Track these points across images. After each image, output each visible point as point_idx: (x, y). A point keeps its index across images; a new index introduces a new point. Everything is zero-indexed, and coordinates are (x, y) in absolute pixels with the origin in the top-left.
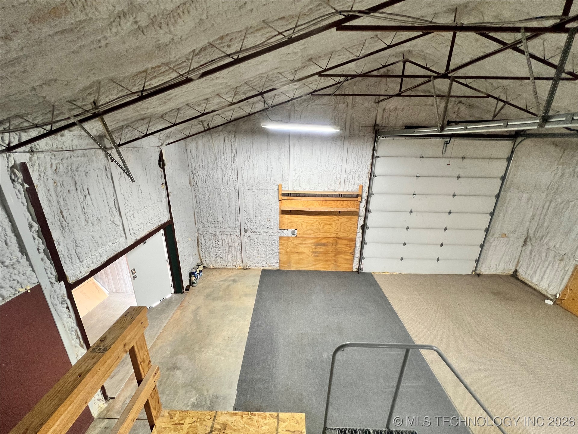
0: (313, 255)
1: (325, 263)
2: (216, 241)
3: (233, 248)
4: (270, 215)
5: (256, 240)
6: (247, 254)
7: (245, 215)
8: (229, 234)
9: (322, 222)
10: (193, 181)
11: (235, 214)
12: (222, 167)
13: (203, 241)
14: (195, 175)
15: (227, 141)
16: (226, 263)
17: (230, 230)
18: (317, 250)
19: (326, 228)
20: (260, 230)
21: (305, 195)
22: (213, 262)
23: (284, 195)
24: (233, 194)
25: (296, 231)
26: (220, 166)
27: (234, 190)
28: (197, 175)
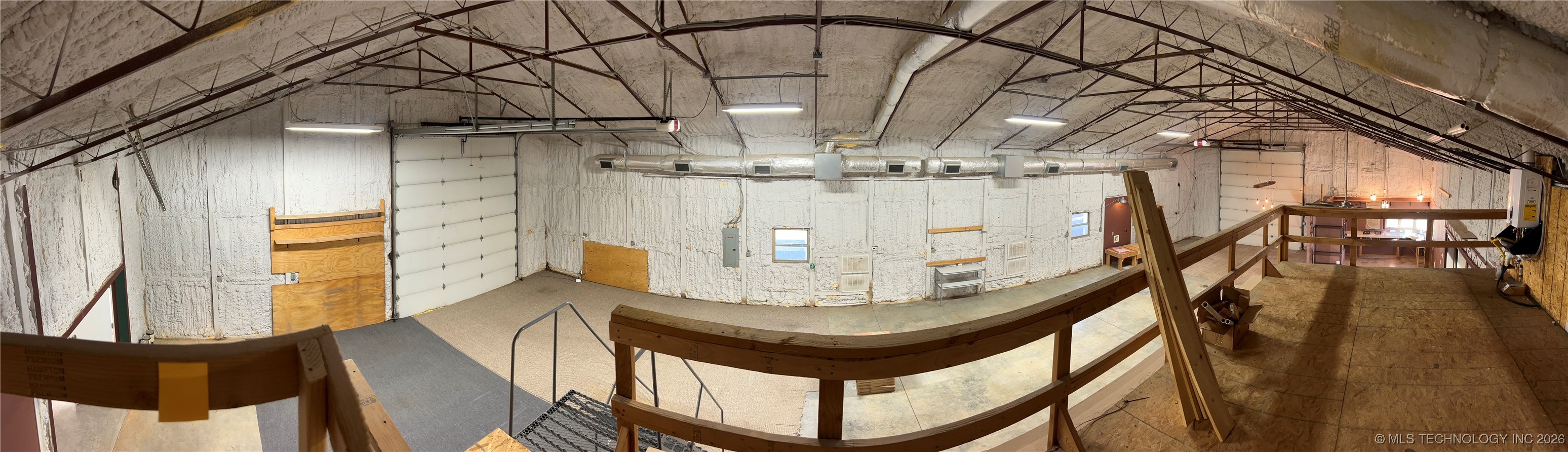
0: (326, 308)
1: (344, 318)
2: (173, 296)
3: (199, 307)
4: (257, 253)
5: (235, 293)
6: (221, 315)
7: (219, 256)
8: (192, 285)
9: (335, 257)
10: (141, 207)
11: (202, 254)
12: (185, 186)
13: (152, 296)
14: (144, 199)
15: (192, 149)
16: (188, 330)
17: (195, 279)
18: (331, 300)
19: (341, 265)
20: (242, 277)
21: (307, 221)
22: (167, 330)
23: (277, 222)
24: (201, 225)
25: (297, 274)
26: (181, 184)
27: (201, 219)
28: (148, 198)
